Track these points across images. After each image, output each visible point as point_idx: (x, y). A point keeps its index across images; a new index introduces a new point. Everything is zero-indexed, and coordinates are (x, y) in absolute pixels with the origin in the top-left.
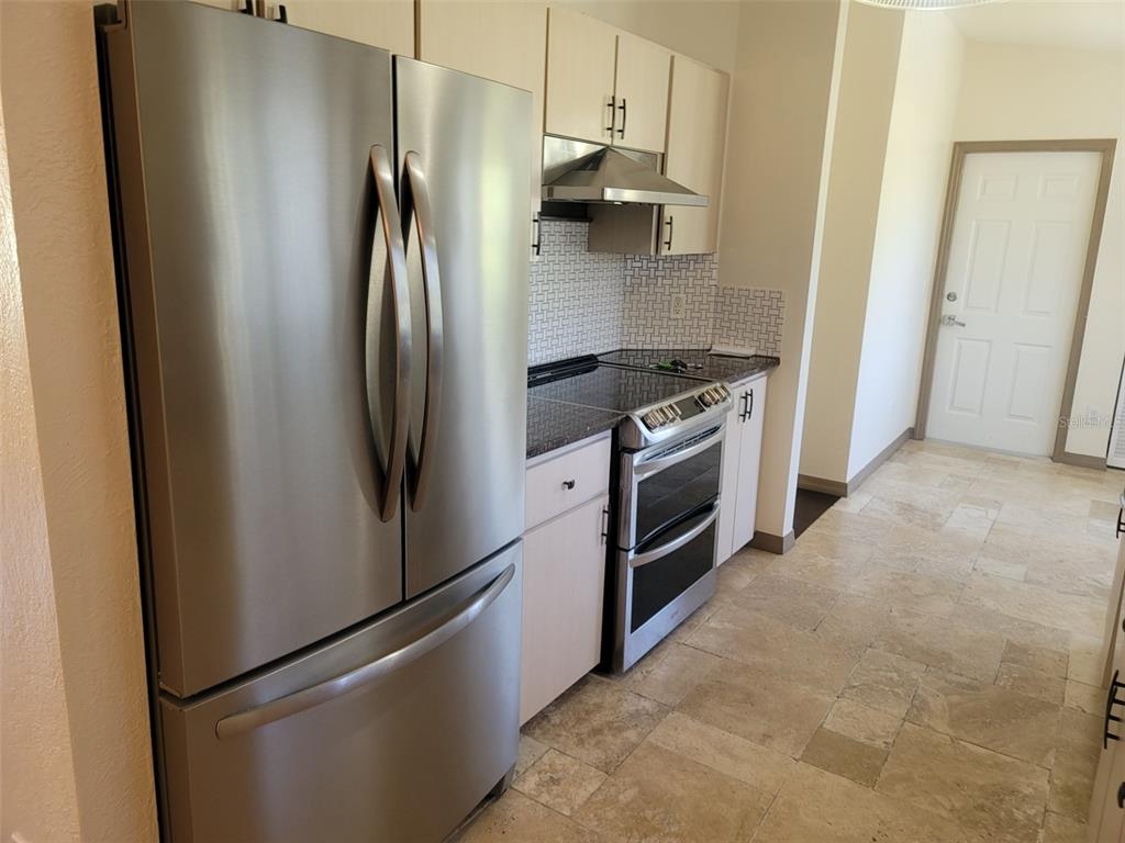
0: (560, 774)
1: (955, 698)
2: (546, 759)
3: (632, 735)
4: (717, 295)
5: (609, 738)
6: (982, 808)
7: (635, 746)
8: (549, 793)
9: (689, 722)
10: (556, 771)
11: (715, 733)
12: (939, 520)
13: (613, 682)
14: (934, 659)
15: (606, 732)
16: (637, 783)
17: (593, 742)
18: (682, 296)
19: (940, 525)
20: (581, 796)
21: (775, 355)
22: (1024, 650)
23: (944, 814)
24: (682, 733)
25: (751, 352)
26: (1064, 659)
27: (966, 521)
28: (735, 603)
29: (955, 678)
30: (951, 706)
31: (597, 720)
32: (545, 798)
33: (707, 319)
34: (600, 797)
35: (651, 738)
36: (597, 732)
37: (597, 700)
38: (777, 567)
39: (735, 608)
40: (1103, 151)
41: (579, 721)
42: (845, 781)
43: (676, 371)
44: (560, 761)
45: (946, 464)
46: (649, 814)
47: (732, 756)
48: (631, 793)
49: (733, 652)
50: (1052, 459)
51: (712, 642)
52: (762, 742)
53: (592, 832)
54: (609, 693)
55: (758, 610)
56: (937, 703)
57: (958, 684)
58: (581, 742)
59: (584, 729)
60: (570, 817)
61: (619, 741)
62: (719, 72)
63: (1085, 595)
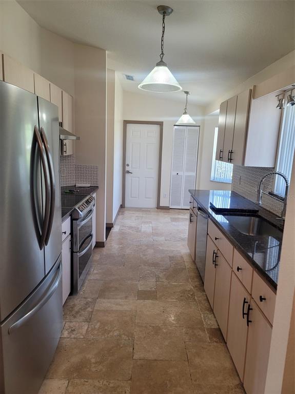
0: (74, 328)
1: (164, 273)
2: (66, 325)
3: (89, 309)
4: (76, 168)
5: (83, 313)
6: (181, 296)
7: (92, 312)
8: (73, 334)
9: (104, 300)
10: (72, 328)
11: (113, 300)
12: (139, 229)
13: (75, 297)
14: (155, 265)
15: (81, 311)
16: (98, 321)
17: (78, 315)
18: (65, 168)
19: (141, 230)
20: (84, 331)
21: (97, 185)
22: (173, 257)
23: (175, 300)
24: (104, 304)
25: (89, 185)
26: (182, 257)
27: (146, 228)
28: (98, 264)
29: (162, 268)
30: (165, 275)
31: (76, 309)
32: (73, 336)
33: (73, 176)
34: (90, 329)
35: (95, 308)
36: (77, 313)
37: (73, 303)
38: (104, 251)
39: (99, 265)
40: (160, 125)
41: (71, 311)
42: (150, 301)
43: (72, 193)
44: (72, 325)
45: (133, 214)
46: (106, 328)
47: (120, 305)
48: (99, 324)
49: (105, 278)
50: (157, 208)
51: (97, 277)
52: (126, 299)
53: (93, 339)
54: (75, 300)
55: (106, 264)
56: (161, 275)
57: (164, 269)
58: (75, 317)
59: (73, 313)
60: (84, 338)
61: (86, 312)
62: (71, 96)
63: (179, 241)
